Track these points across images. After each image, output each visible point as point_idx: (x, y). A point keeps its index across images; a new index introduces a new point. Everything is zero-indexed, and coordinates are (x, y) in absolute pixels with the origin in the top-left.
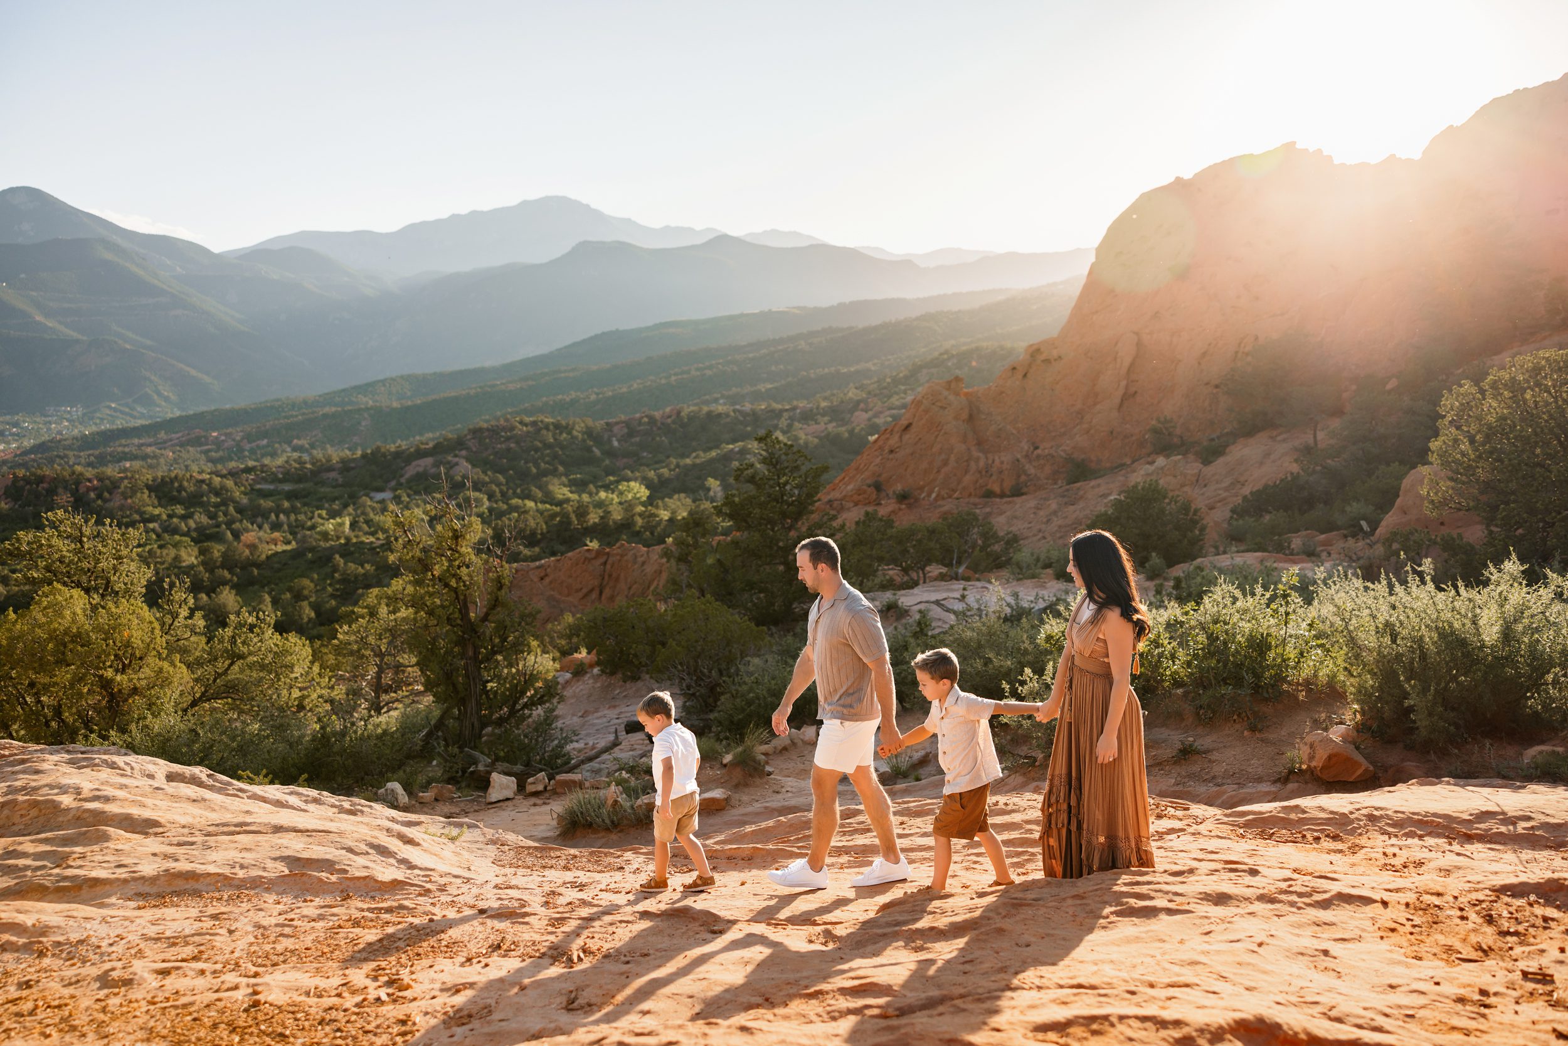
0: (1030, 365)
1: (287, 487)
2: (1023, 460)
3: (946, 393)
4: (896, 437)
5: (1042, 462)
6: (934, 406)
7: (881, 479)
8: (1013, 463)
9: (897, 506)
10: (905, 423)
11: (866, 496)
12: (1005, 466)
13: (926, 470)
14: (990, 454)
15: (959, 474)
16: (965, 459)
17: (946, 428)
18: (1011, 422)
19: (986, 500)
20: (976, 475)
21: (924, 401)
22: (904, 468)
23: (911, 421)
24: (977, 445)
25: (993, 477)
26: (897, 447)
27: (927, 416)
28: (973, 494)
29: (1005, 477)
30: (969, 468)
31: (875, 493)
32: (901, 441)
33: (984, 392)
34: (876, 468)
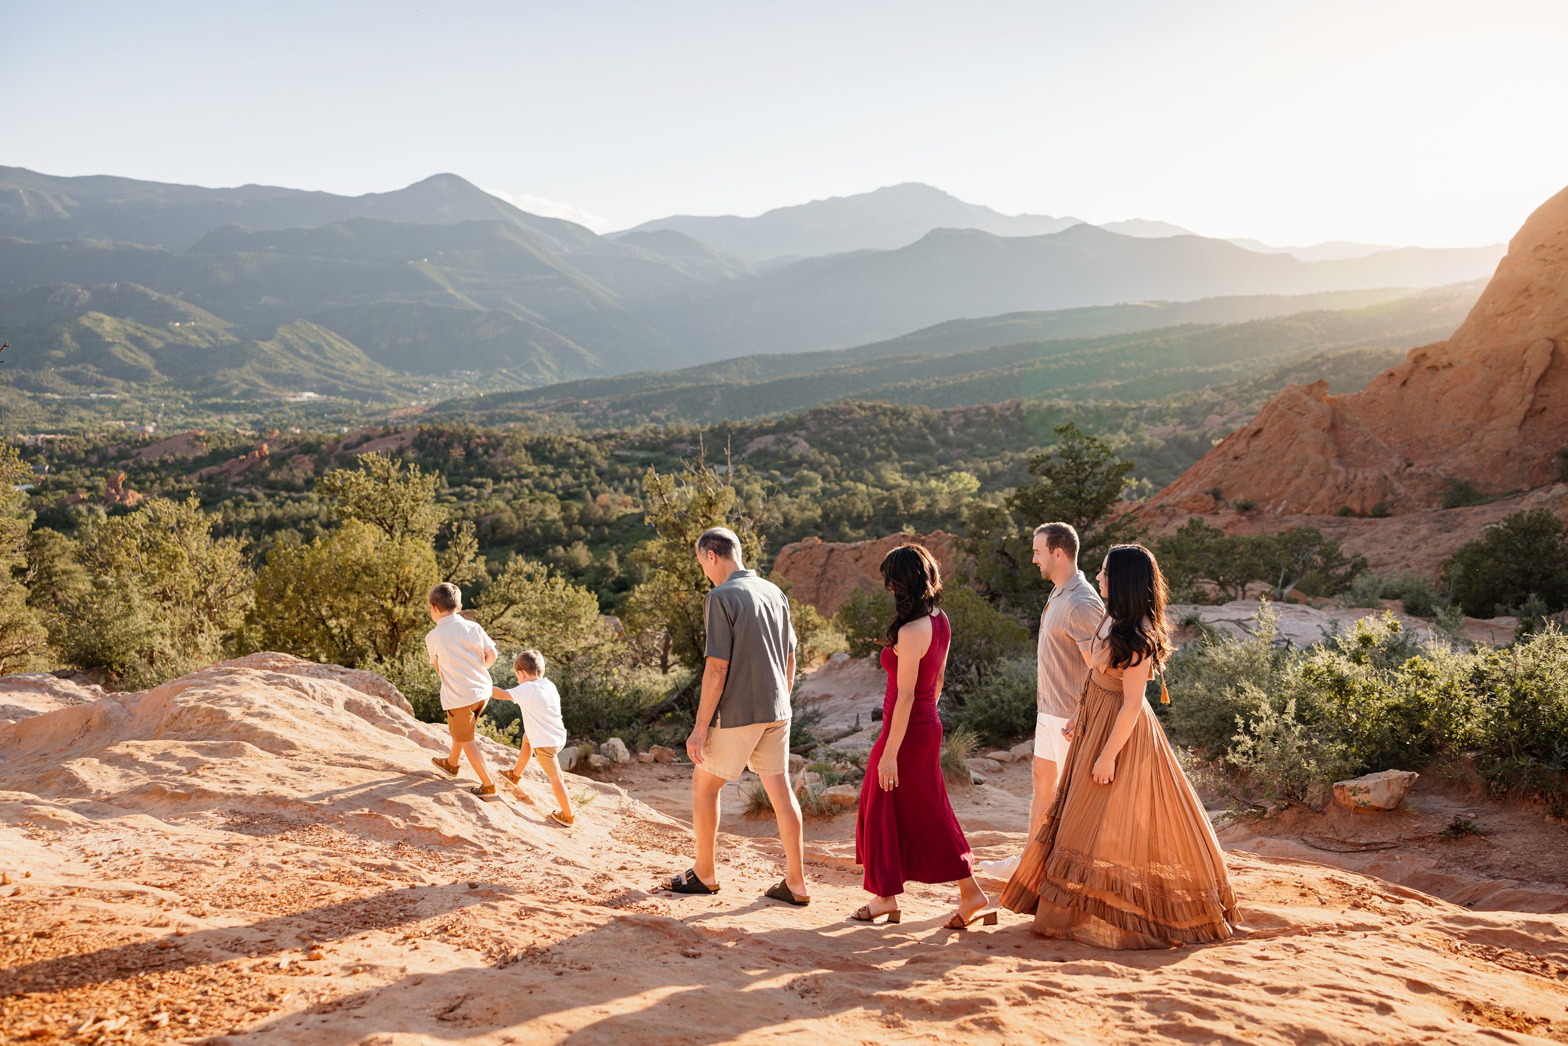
0: (1412, 372)
2: (1391, 478)
3: (1305, 398)
4: (1243, 443)
5: (1415, 481)
6: (1290, 412)
7: (1222, 487)
8: (1379, 479)
9: (1236, 517)
10: (1255, 428)
11: (1202, 504)
12: (1369, 483)
13: (1274, 480)
14: (1353, 469)
15: (1313, 488)
16: (1321, 472)
17: (1303, 436)
18: (1382, 434)
19: (1342, 518)
20: (1332, 491)
21: (1278, 405)
22: (1249, 477)
23: (1261, 427)
24: (1338, 457)
25: (1353, 494)
26: (1243, 454)
27: (1281, 422)
28: (1327, 510)
29: (1368, 495)
30: (1325, 481)
31: (1213, 501)
32: (1248, 447)
33: (1352, 399)
34: (1217, 474)
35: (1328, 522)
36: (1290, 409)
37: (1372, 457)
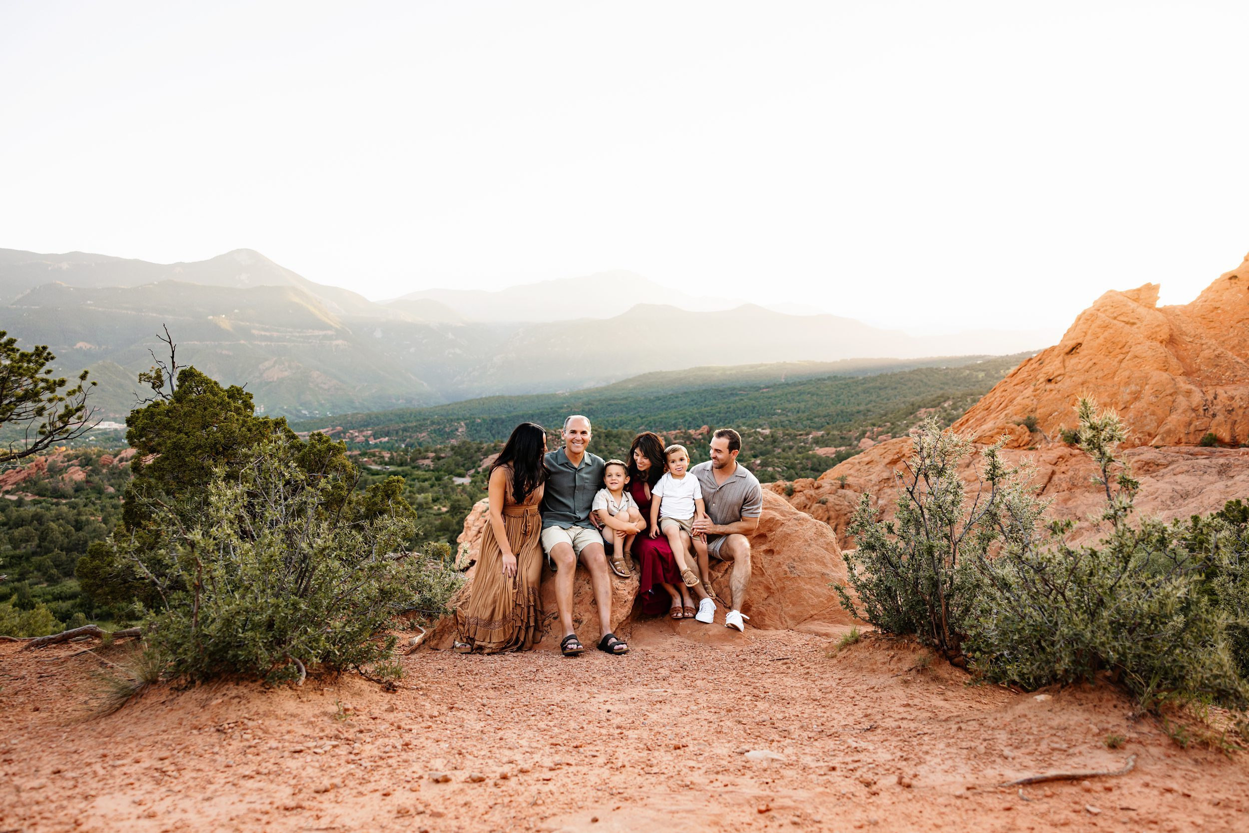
1: (391, 468)
3: (1133, 305)
4: (1057, 362)
6: (1115, 322)
7: (1037, 415)
9: (1066, 451)
10: (1072, 343)
11: (1013, 437)
12: (1237, 403)
13: (1105, 405)
14: (1210, 388)
15: (1159, 412)
16: (1168, 392)
17: (1136, 350)
18: (1233, 347)
19: (1209, 449)
20: (1188, 414)
21: (1099, 314)
22: (1071, 402)
23: (1079, 341)
24: (1186, 374)
25: (1218, 417)
26: (1059, 375)
27: (1106, 334)
28: (1183, 440)
29: (1238, 419)
30: (1175, 404)
31: (1028, 433)
32: (1064, 367)
33: (1185, 309)
34: (1027, 401)
35: (1191, 454)
36: (1115, 318)
37: (1227, 374)
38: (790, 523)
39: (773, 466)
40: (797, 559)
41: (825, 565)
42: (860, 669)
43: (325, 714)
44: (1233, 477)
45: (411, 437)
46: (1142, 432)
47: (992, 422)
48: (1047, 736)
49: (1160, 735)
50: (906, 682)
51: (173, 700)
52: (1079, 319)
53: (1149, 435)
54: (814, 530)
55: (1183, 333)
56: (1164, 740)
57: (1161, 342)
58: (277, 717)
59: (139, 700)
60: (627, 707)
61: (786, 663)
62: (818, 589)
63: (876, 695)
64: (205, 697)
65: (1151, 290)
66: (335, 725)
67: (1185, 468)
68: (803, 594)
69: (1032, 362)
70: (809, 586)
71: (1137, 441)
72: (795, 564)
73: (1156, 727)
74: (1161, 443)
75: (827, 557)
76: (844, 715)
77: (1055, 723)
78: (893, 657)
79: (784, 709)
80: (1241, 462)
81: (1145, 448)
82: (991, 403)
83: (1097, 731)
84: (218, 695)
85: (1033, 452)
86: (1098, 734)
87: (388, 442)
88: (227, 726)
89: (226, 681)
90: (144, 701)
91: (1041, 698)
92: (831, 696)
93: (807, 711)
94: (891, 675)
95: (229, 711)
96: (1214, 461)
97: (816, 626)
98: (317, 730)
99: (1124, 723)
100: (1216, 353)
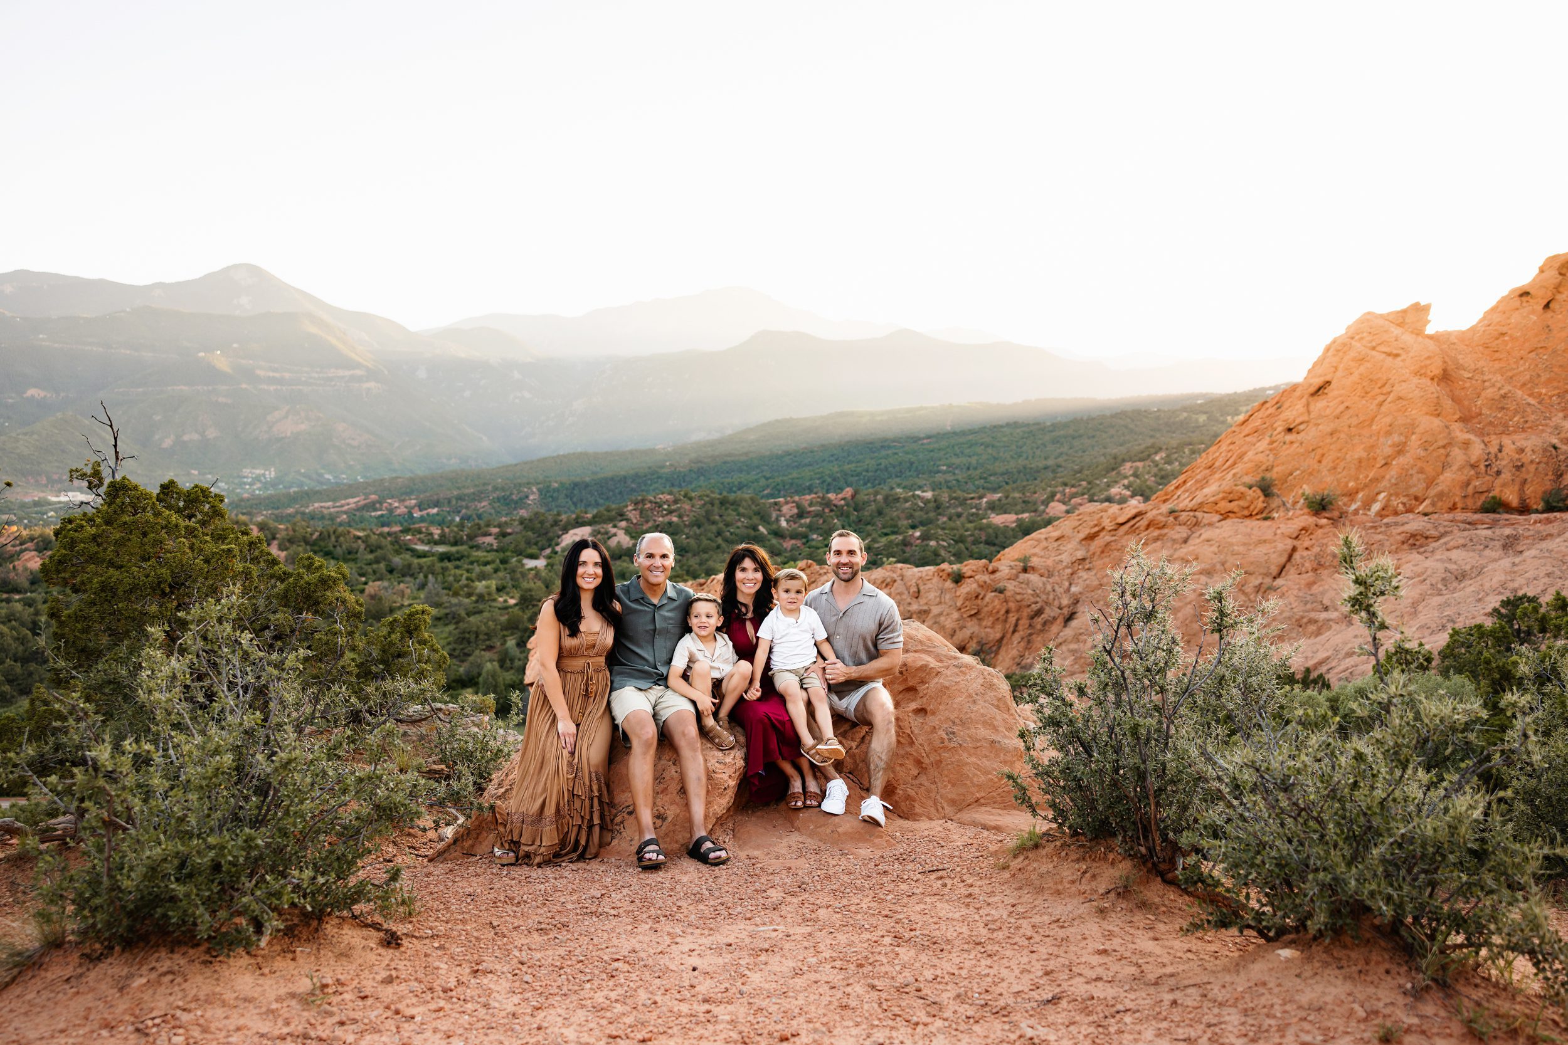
0: (1557, 288)
1: (441, 549)
3: (1397, 331)
4: (1300, 406)
6: (1374, 353)
7: (1273, 475)
8: (1545, 450)
9: (1311, 520)
10: (1318, 381)
11: (1242, 503)
12: (1528, 457)
13: (1360, 461)
14: (1493, 437)
15: (1429, 469)
16: (1441, 443)
17: (1400, 389)
18: (1524, 385)
19: (1492, 516)
20: (1465, 472)
21: (1353, 343)
22: (1317, 458)
23: (1328, 378)
24: (1464, 420)
25: (1503, 476)
26: (1302, 423)
27: (1362, 369)
28: (1459, 505)
29: (1529, 477)
30: (1449, 459)
31: (1262, 498)
32: (1309, 412)
33: (1462, 336)
34: (1261, 457)
35: (1469, 523)
36: (1374, 348)
37: (1516, 419)
38: (948, 672)
39: (937, 539)
40: (957, 721)
41: (995, 728)
42: (1040, 890)
43: (293, 995)
44: (1521, 552)
45: (467, 507)
46: (1407, 496)
47: (1217, 484)
48: (1295, 1020)
49: (1450, 1019)
50: (1102, 911)
51: (81, 975)
52: (1327, 349)
53: (1416, 498)
54: (981, 681)
55: (1460, 367)
56: (1456, 1028)
57: (1432, 379)
58: (224, 1004)
59: (37, 973)
60: (720, 961)
61: (941, 878)
62: (986, 763)
63: (1062, 933)
64: (124, 973)
65: (1420, 311)
66: (305, 1014)
67: (1461, 541)
68: (965, 769)
69: (1267, 405)
70: (973, 759)
71: (1401, 507)
72: (955, 729)
73: (1445, 1006)
74: (1430, 510)
75: (998, 717)
76: (1017, 972)
77: (1304, 999)
78: (1085, 872)
79: (935, 961)
80: (1531, 533)
81: (1411, 516)
82: (1215, 459)
83: (1364, 1015)
84: (144, 970)
85: (1267, 523)
86: (1366, 1020)
87: (437, 514)
88: (150, 1023)
89: (157, 946)
90: (43, 974)
91: (1286, 953)
92: (999, 935)
93: (968, 964)
94: (1082, 900)
95: (157, 997)
96: (1498, 531)
97: (985, 815)
98: (280, 1022)
99: (1401, 1000)
100: (1502, 392)
